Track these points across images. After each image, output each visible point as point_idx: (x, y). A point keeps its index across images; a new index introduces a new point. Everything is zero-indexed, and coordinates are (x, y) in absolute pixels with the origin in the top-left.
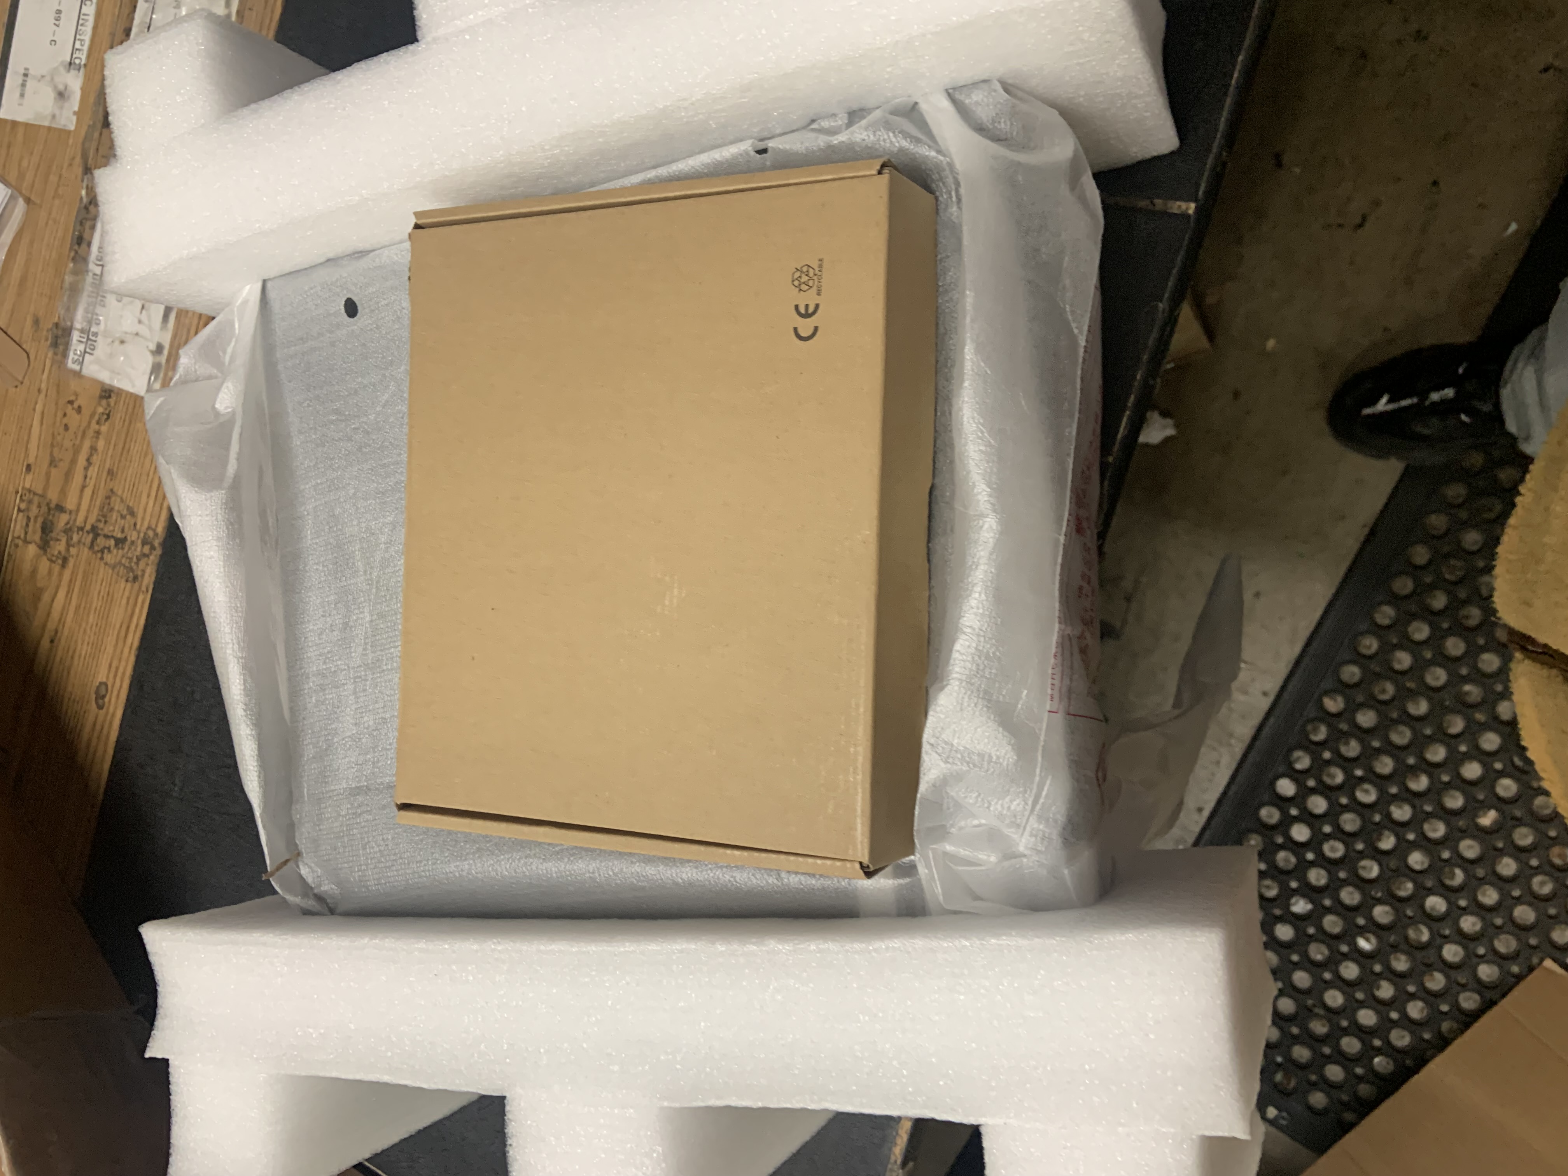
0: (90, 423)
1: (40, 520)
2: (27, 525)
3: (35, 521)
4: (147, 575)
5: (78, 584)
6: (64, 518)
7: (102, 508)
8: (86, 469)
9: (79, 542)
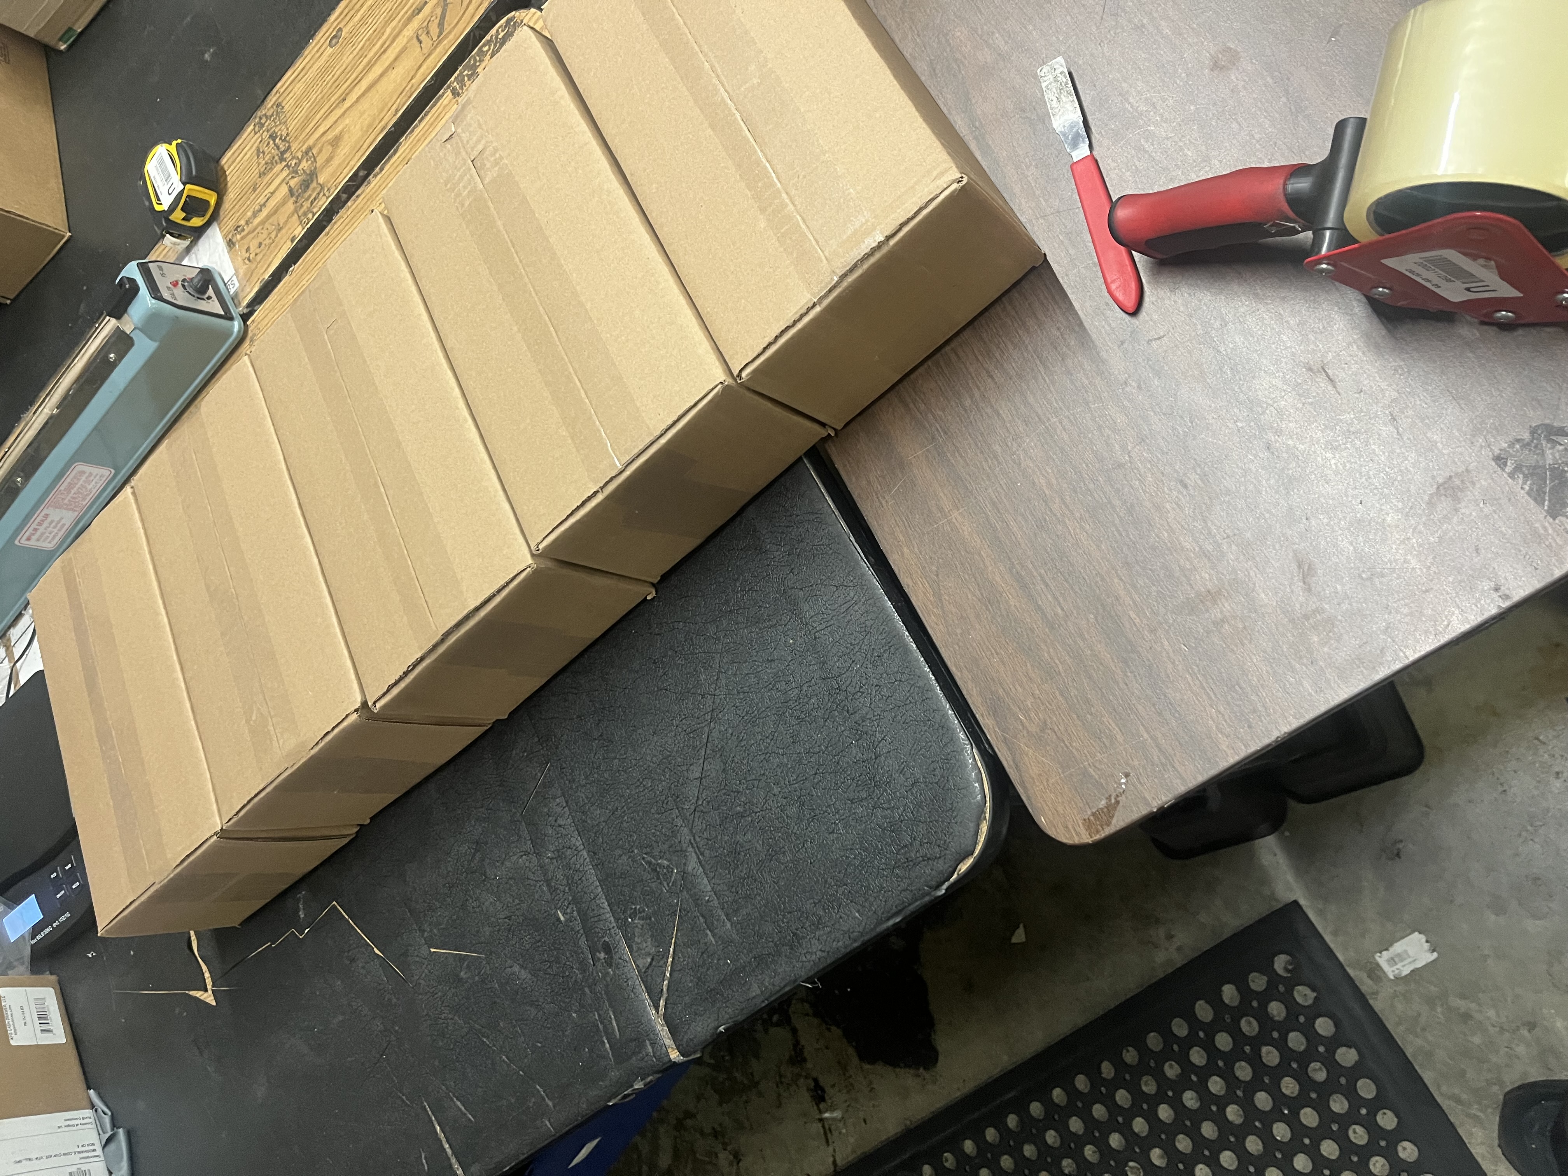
0: (248, 233)
1: (306, 195)
2: (315, 199)
3: (310, 196)
4: (272, 103)
5: (307, 130)
6: (292, 183)
7: (271, 169)
8: (264, 205)
9: (293, 158)
